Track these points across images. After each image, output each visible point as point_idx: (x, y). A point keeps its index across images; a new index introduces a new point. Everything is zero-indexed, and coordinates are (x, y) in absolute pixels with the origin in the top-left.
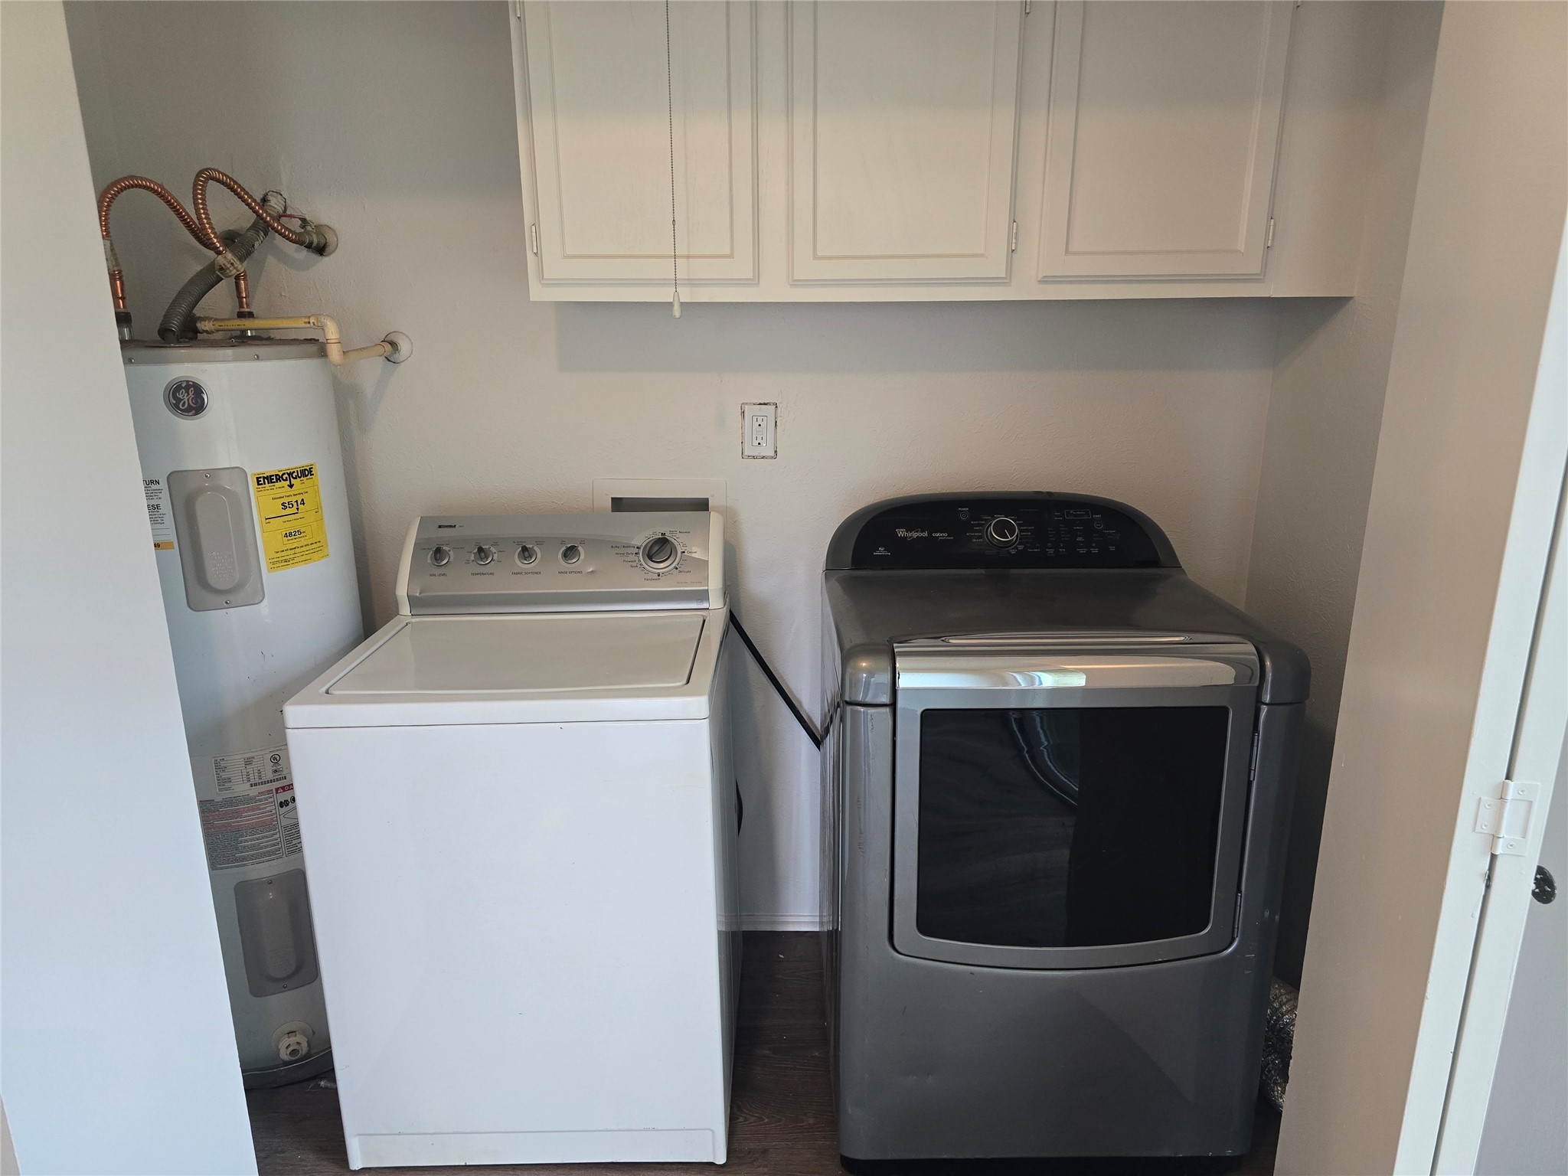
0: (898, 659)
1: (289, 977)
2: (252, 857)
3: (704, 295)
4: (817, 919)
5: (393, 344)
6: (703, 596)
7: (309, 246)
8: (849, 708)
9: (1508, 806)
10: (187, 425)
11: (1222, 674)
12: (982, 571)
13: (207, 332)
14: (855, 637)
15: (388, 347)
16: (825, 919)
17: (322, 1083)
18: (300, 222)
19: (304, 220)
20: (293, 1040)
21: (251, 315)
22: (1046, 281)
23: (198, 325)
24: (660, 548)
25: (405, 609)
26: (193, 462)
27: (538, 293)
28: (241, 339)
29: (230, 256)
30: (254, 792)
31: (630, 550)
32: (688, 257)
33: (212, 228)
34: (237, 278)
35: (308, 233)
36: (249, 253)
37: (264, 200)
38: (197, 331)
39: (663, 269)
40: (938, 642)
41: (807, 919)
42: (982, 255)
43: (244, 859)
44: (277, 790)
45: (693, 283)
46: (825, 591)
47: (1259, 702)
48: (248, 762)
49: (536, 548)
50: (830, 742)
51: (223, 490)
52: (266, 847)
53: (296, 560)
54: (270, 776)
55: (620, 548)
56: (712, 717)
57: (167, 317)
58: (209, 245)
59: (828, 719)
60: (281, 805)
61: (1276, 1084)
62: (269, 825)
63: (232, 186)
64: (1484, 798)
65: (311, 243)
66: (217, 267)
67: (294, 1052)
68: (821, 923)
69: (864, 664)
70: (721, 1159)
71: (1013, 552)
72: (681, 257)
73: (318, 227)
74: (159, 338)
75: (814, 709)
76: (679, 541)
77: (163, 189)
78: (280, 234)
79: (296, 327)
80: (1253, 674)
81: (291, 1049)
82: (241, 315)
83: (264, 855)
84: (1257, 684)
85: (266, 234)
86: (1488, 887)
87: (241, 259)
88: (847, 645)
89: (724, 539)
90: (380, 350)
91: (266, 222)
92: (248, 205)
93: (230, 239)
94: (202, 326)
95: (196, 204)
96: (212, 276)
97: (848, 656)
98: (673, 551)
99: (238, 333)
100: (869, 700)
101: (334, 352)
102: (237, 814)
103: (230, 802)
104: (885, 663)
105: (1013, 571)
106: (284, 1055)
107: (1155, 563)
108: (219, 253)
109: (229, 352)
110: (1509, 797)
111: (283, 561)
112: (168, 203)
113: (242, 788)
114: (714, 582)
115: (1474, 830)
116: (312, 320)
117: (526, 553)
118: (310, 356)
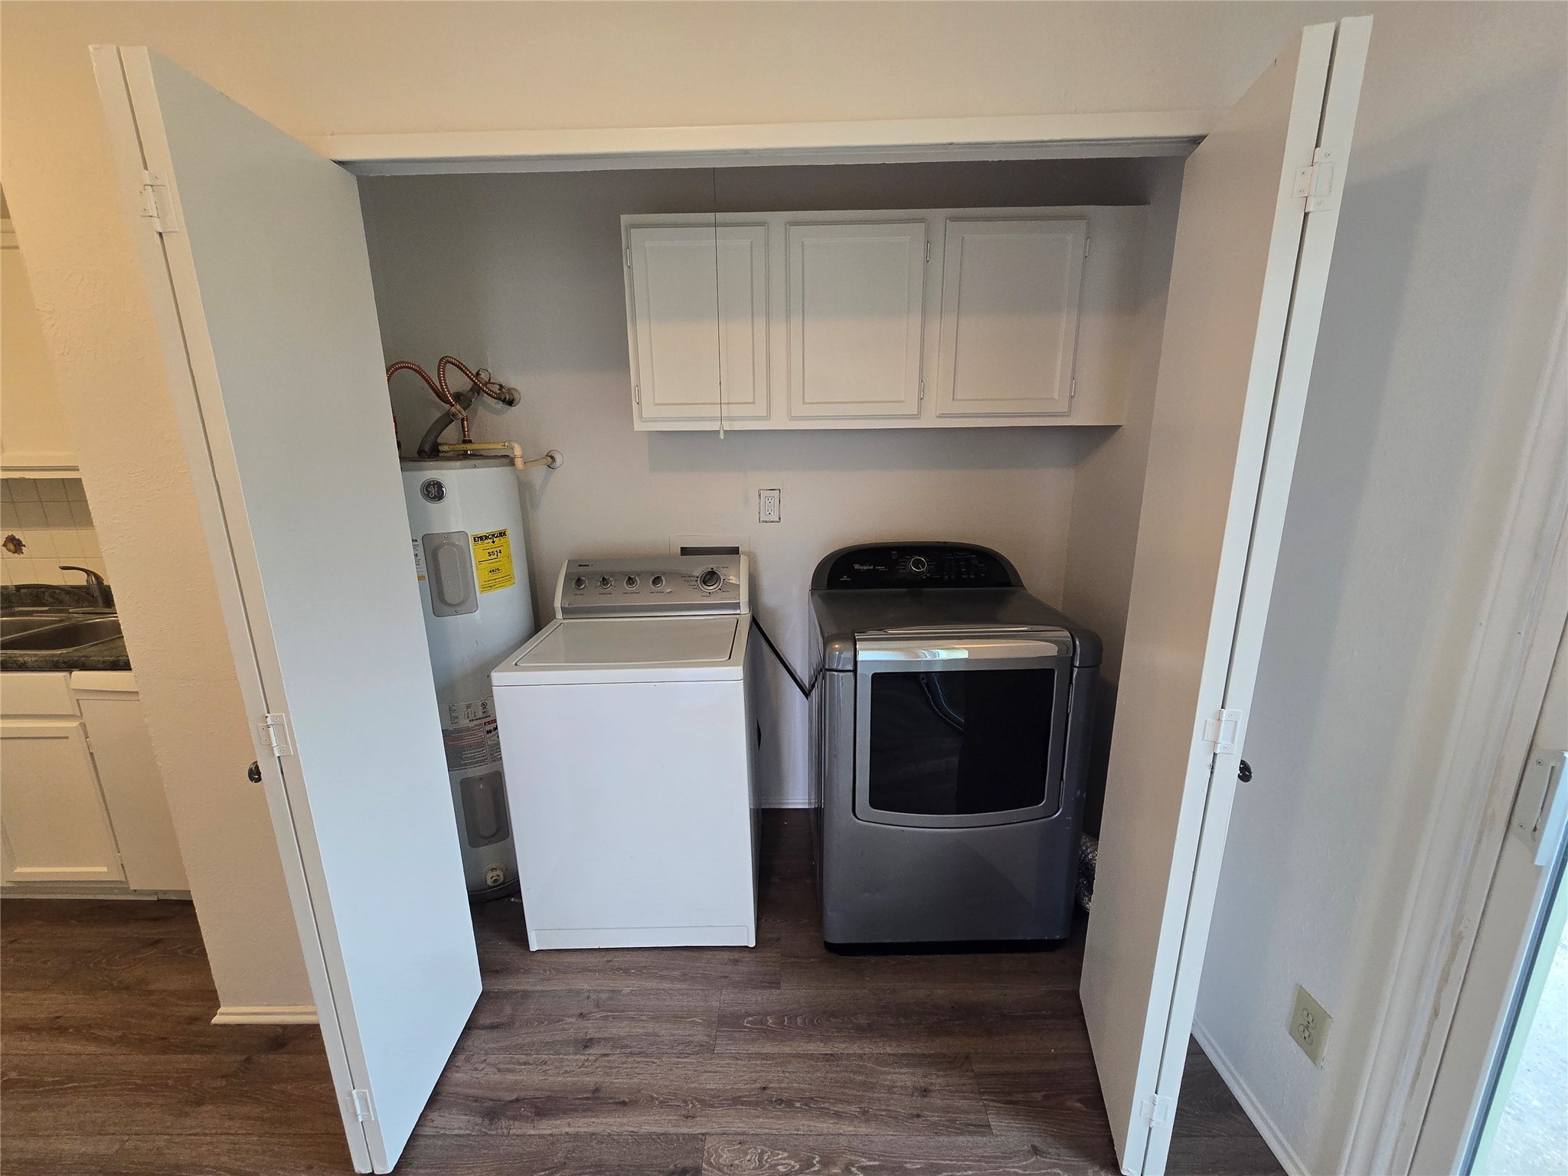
0: (857, 643)
1: (493, 836)
2: (471, 764)
3: (738, 426)
4: (807, 801)
5: (552, 458)
6: (737, 606)
7: (504, 401)
8: (828, 673)
9: (1223, 724)
10: (434, 507)
11: (1050, 650)
12: (906, 590)
13: (445, 452)
14: (831, 630)
15: (550, 459)
16: (813, 801)
17: (512, 899)
18: (498, 387)
19: (501, 386)
20: (495, 873)
21: (470, 442)
22: (941, 416)
23: (440, 448)
24: (710, 577)
25: (559, 615)
26: (437, 529)
27: (639, 426)
28: (464, 456)
29: (458, 407)
30: (472, 724)
31: (692, 579)
32: (728, 404)
33: (448, 391)
34: (463, 420)
35: (503, 393)
36: (469, 406)
37: (478, 374)
38: (439, 451)
39: (715, 411)
40: (882, 633)
41: (801, 801)
42: (903, 401)
43: (466, 765)
44: (485, 723)
45: (731, 419)
46: (811, 603)
47: (1073, 666)
48: (468, 707)
49: (636, 578)
50: (814, 693)
51: (454, 545)
52: (478, 758)
53: (497, 586)
54: (481, 715)
55: (686, 577)
56: (745, 679)
57: (422, 444)
58: (447, 402)
59: (814, 679)
60: (488, 732)
61: (1085, 896)
62: (481, 744)
63: (460, 366)
64: (1209, 720)
65: (505, 399)
66: (451, 414)
67: (495, 881)
68: (810, 803)
69: (837, 646)
70: (752, 944)
71: (924, 578)
72: (724, 404)
73: (509, 389)
74: (417, 455)
75: (804, 673)
76: (721, 573)
77: (420, 368)
78: (488, 394)
79: (497, 447)
80: (1068, 648)
81: (493, 879)
82: (465, 442)
83: (477, 762)
84: (1071, 655)
85: (479, 394)
86: (1212, 773)
87: (465, 409)
88: (826, 635)
89: (749, 573)
90: (545, 461)
91: (478, 386)
92: (470, 377)
93: (458, 397)
94: (442, 448)
95: (439, 377)
96: (448, 419)
97: (827, 641)
98: (718, 578)
99: (463, 452)
100: (840, 668)
101: (519, 462)
102: (461, 738)
103: (458, 731)
104: (850, 645)
105: (924, 589)
106: (490, 882)
107: (1009, 584)
108: (452, 405)
109: (458, 463)
110: (1224, 719)
111: (488, 587)
112: (423, 376)
113: (464, 723)
114: (744, 598)
115: (1203, 739)
116: (506, 444)
117: (631, 581)
118: (504, 466)
